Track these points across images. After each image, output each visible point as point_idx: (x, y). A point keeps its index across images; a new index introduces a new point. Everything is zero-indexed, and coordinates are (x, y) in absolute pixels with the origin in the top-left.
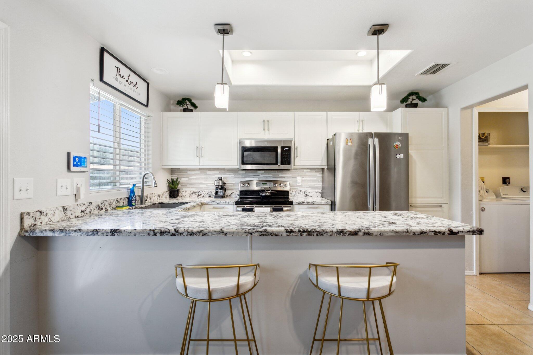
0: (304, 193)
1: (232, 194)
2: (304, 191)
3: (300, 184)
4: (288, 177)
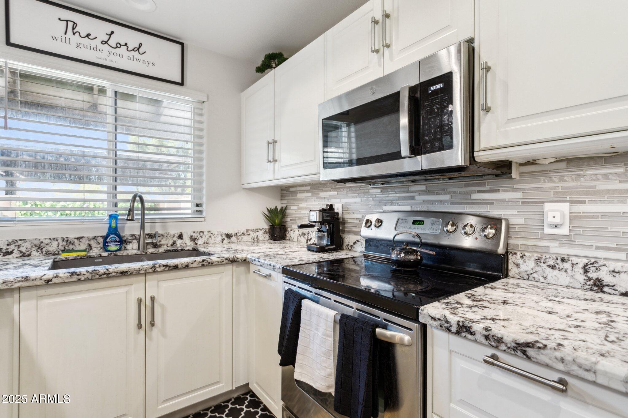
0: (582, 271)
1: (355, 243)
2: (586, 261)
3: (565, 231)
4: (508, 203)
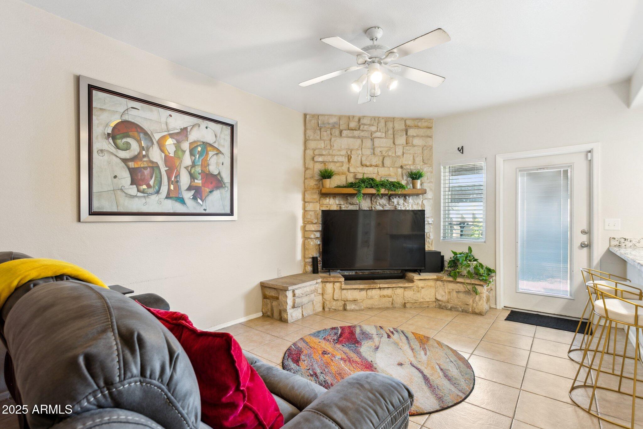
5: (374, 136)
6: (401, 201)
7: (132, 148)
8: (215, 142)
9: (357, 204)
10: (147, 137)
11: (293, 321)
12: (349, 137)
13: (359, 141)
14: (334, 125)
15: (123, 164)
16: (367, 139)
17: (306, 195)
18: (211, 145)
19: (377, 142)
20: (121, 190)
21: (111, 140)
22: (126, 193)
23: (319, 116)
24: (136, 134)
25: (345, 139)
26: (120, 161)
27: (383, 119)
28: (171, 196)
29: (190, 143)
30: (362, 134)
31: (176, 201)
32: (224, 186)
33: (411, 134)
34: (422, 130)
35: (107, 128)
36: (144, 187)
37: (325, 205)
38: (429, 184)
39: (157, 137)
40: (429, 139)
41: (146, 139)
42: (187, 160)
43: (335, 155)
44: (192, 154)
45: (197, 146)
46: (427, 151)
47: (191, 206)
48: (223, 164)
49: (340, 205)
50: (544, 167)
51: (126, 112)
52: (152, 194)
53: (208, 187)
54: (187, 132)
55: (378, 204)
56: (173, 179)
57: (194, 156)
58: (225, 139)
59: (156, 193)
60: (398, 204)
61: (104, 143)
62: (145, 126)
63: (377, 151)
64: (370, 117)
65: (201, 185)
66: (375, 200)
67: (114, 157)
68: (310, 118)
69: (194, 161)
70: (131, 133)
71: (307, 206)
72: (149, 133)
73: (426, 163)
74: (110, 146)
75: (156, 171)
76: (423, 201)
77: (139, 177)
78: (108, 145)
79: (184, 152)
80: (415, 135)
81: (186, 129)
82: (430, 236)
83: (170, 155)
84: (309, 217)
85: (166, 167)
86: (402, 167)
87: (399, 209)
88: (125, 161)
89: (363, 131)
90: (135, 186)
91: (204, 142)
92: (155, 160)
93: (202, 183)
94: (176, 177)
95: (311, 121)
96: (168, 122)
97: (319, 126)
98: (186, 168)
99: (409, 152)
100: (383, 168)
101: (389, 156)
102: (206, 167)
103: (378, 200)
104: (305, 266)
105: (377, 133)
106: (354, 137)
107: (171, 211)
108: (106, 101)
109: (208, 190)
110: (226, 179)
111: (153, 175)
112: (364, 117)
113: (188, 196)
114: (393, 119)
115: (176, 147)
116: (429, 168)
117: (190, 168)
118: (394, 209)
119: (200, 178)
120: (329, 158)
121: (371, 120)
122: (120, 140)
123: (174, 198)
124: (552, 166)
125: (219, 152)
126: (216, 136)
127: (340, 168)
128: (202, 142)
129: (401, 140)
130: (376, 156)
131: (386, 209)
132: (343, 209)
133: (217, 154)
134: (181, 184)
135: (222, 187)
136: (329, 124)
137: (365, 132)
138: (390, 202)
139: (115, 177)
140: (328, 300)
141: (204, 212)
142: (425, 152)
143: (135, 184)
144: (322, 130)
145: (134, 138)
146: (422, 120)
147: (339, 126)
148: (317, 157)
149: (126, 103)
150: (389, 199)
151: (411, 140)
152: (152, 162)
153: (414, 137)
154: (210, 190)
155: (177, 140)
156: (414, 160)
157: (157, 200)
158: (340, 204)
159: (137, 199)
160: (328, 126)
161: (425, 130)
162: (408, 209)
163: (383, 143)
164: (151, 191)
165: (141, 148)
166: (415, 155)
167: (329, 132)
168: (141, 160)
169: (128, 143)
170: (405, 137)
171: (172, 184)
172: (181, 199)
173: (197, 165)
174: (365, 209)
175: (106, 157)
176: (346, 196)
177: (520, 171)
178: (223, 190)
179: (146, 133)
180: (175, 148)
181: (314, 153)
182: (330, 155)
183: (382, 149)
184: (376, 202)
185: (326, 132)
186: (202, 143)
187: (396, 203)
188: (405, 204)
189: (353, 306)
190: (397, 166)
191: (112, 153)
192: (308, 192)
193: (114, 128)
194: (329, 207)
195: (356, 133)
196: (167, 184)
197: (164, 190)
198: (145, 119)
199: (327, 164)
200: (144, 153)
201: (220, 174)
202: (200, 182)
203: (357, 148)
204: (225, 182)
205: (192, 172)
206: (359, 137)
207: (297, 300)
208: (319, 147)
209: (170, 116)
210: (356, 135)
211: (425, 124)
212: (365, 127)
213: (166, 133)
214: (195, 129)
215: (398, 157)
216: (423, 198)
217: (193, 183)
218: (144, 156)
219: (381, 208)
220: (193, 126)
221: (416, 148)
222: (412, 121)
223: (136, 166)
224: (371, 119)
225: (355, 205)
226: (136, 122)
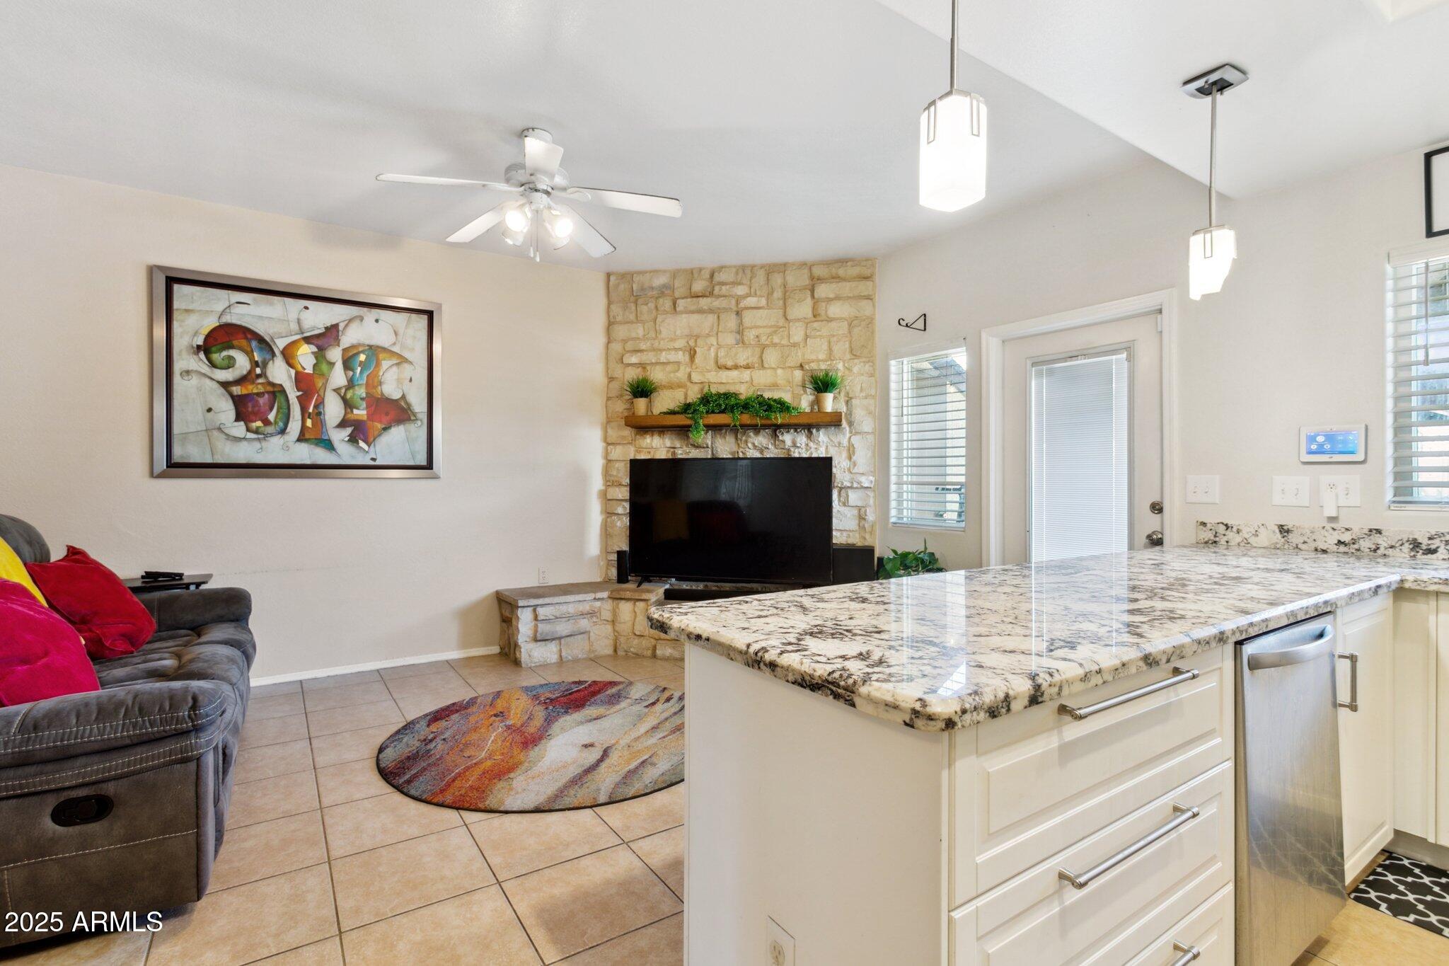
5: (742, 305)
6: (802, 439)
7: (237, 365)
8: (394, 344)
9: (708, 447)
10: (263, 346)
11: (533, 665)
12: (693, 312)
13: (711, 318)
14: (664, 290)
15: (222, 390)
16: (729, 313)
17: (610, 431)
18: (384, 349)
19: (748, 318)
20: (219, 429)
21: (202, 355)
22: (226, 435)
23: (633, 275)
24: (244, 343)
25: (684, 316)
26: (216, 385)
27: (761, 268)
28: (307, 436)
29: (344, 350)
30: (717, 303)
31: (317, 445)
32: (412, 418)
33: (823, 295)
34: (848, 283)
35: (196, 338)
36: (259, 424)
37: (645, 450)
38: (865, 402)
39: (281, 344)
40: (864, 303)
41: (261, 349)
42: (338, 377)
43: (661, 350)
44: (347, 365)
45: (358, 354)
46: (860, 328)
47: (346, 453)
48: (411, 380)
49: (674, 448)
50: (1076, 354)
51: (228, 310)
52: (272, 435)
53: (380, 422)
54: (338, 331)
55: (750, 445)
56: (311, 410)
57: (353, 370)
58: (414, 337)
59: (279, 433)
60: (794, 445)
61: (192, 360)
62: (260, 328)
63: (750, 335)
64: (735, 267)
65: (365, 418)
66: (744, 438)
67: (208, 381)
68: (617, 281)
69: (351, 378)
70: (235, 343)
71: (611, 453)
72: (267, 339)
73: (858, 354)
74: (200, 363)
75: (280, 398)
76: (850, 438)
77: (250, 409)
78: (198, 363)
79: (332, 364)
80: (832, 296)
81: (335, 327)
82: (866, 515)
83: (306, 371)
84: (615, 473)
85: (298, 390)
86: (801, 366)
87: (797, 455)
88: (225, 385)
89: (719, 296)
90: (242, 423)
91: (370, 347)
92: (277, 381)
93: (368, 414)
94: (316, 407)
95: (617, 286)
96: (301, 318)
97: (635, 294)
98: (337, 390)
99: (818, 334)
100: (761, 371)
101: (775, 345)
102: (375, 387)
103: (750, 437)
104: (607, 569)
105: (749, 298)
106: (701, 311)
107: (308, 462)
108: (195, 298)
109: (379, 426)
110: (419, 406)
111: (274, 403)
112: (721, 268)
113: (339, 437)
114: (782, 268)
115: (316, 358)
116: (865, 366)
117: (343, 391)
118: (787, 456)
119: (365, 405)
120: (649, 357)
121: (737, 273)
122: (218, 354)
123: (314, 440)
124: (1093, 351)
125: (402, 360)
126: (396, 333)
127: (672, 375)
128: (368, 345)
129: (803, 309)
130: (747, 347)
131: (768, 456)
132: (680, 457)
133: (398, 364)
134: (327, 418)
135: (409, 419)
136: (652, 288)
137: (722, 298)
138: (777, 442)
139: (209, 410)
140: (625, 634)
141: (372, 463)
142: (856, 331)
143: (243, 420)
144: (640, 301)
145: (241, 349)
146: (847, 262)
147: (673, 291)
148: (627, 355)
149: (227, 296)
150: (775, 436)
151: (824, 308)
152: (273, 385)
153: (829, 300)
154: (384, 426)
155: (318, 347)
156: (830, 349)
157: (282, 444)
158: (673, 446)
159: (245, 443)
160: (651, 293)
161: (853, 284)
162: (815, 455)
163: (760, 319)
164: (270, 429)
165: (254, 364)
166: (832, 339)
167: (652, 305)
168: (253, 382)
169: (231, 358)
170: (809, 301)
171: (309, 418)
172: (327, 442)
173: (358, 385)
174: (725, 456)
175: (194, 381)
176: (683, 431)
177: (1034, 364)
178: (413, 425)
179: (261, 340)
180: (314, 359)
181: (624, 348)
182: (654, 350)
183: (761, 331)
184: (746, 442)
185: (647, 304)
186: (367, 348)
187: (788, 443)
188: (811, 444)
189: (670, 651)
190: (792, 365)
191: (205, 375)
192: (613, 424)
193: (208, 337)
194: (652, 453)
195: (704, 303)
196: (300, 418)
197: (295, 427)
198: (261, 318)
199: (648, 368)
200: (258, 371)
201: (405, 398)
202: (364, 412)
203: (707, 332)
204: (416, 411)
205: (348, 396)
206: (711, 311)
207: (541, 627)
208: (634, 335)
209: (306, 308)
210: (705, 307)
211: (853, 271)
212: (724, 287)
213: (298, 337)
214: (354, 326)
215: (795, 345)
216: (851, 432)
217: (349, 416)
218: (259, 376)
219: (757, 455)
220: (350, 321)
221: (833, 324)
222: (826, 266)
223: (245, 392)
224: (738, 270)
225: (704, 447)
226: (244, 324)
